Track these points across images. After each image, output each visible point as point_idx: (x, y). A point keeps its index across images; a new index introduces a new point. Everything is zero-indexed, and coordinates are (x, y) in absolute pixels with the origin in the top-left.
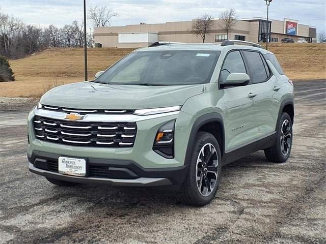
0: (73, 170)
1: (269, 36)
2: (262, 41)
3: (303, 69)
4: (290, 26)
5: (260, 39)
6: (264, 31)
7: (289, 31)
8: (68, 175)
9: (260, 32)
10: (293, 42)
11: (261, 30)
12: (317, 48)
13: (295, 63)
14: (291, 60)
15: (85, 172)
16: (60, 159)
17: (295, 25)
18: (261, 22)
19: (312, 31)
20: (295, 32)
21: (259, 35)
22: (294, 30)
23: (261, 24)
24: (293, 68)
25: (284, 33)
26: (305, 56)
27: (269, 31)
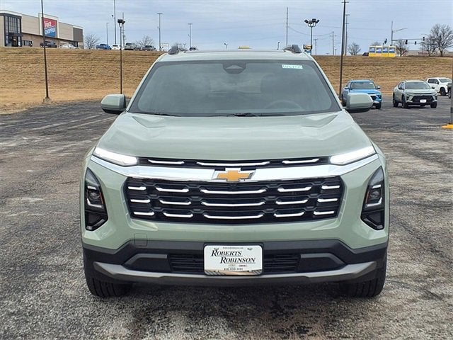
0: (237, 266)
1: (19, 38)
2: (11, 44)
3: (77, 86)
4: (47, 25)
5: (7, 42)
6: (13, 30)
7: (47, 32)
8: (225, 275)
9: (7, 32)
10: (56, 47)
11: (7, 28)
12: (92, 56)
13: (65, 76)
14: (60, 72)
15: (261, 268)
16: (208, 250)
17: (54, 23)
18: (6, 17)
19: (78, 33)
20: (55, 33)
21: (5, 35)
22: (53, 30)
23: (7, 19)
24: (63, 83)
25: (41, 34)
26: (78, 67)
27: (19, 30)
